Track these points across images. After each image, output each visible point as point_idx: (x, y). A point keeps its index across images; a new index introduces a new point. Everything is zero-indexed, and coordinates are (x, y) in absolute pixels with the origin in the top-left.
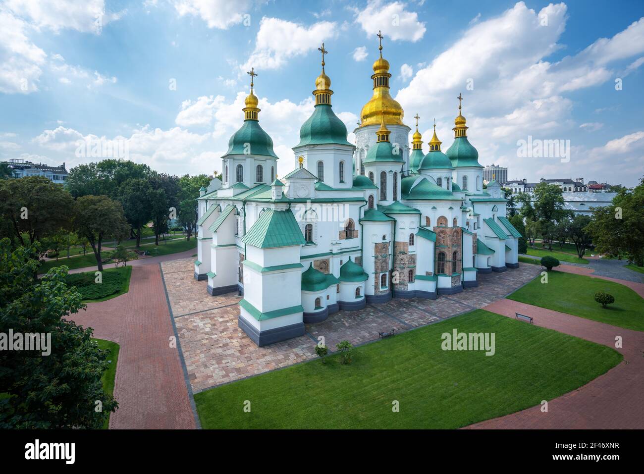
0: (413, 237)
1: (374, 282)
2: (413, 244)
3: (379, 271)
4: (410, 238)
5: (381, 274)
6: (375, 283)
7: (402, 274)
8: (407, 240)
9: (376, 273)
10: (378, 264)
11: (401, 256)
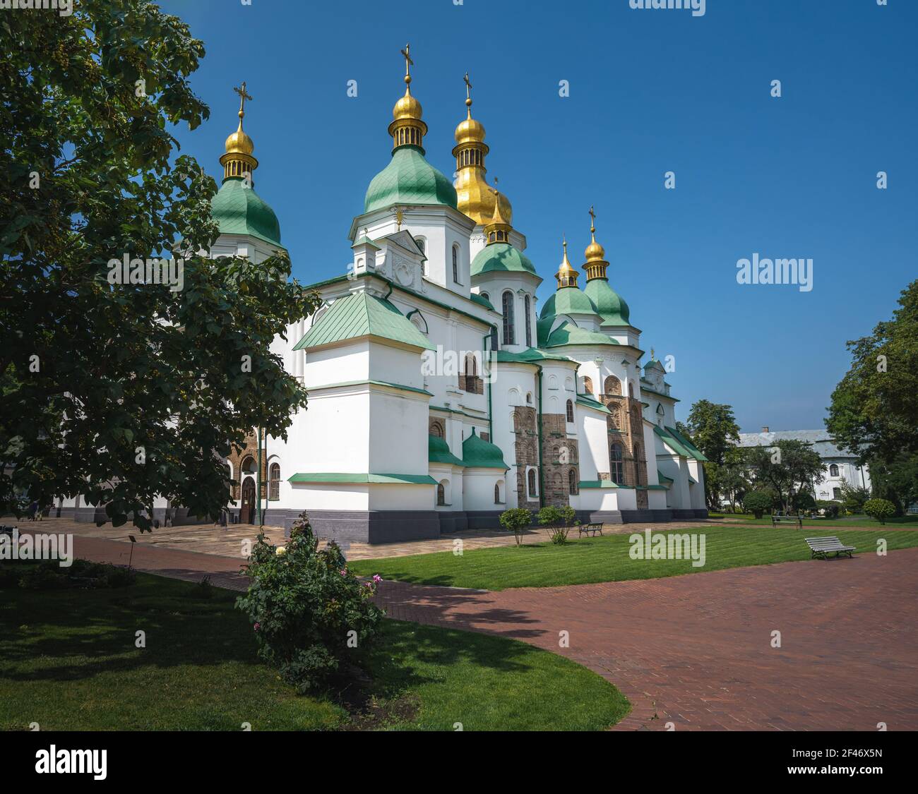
0: (571, 407)
1: (516, 484)
2: (572, 421)
3: (524, 461)
4: (568, 409)
5: (528, 468)
6: (519, 485)
7: (557, 476)
8: (564, 411)
9: (519, 465)
10: (522, 447)
11: (554, 442)
